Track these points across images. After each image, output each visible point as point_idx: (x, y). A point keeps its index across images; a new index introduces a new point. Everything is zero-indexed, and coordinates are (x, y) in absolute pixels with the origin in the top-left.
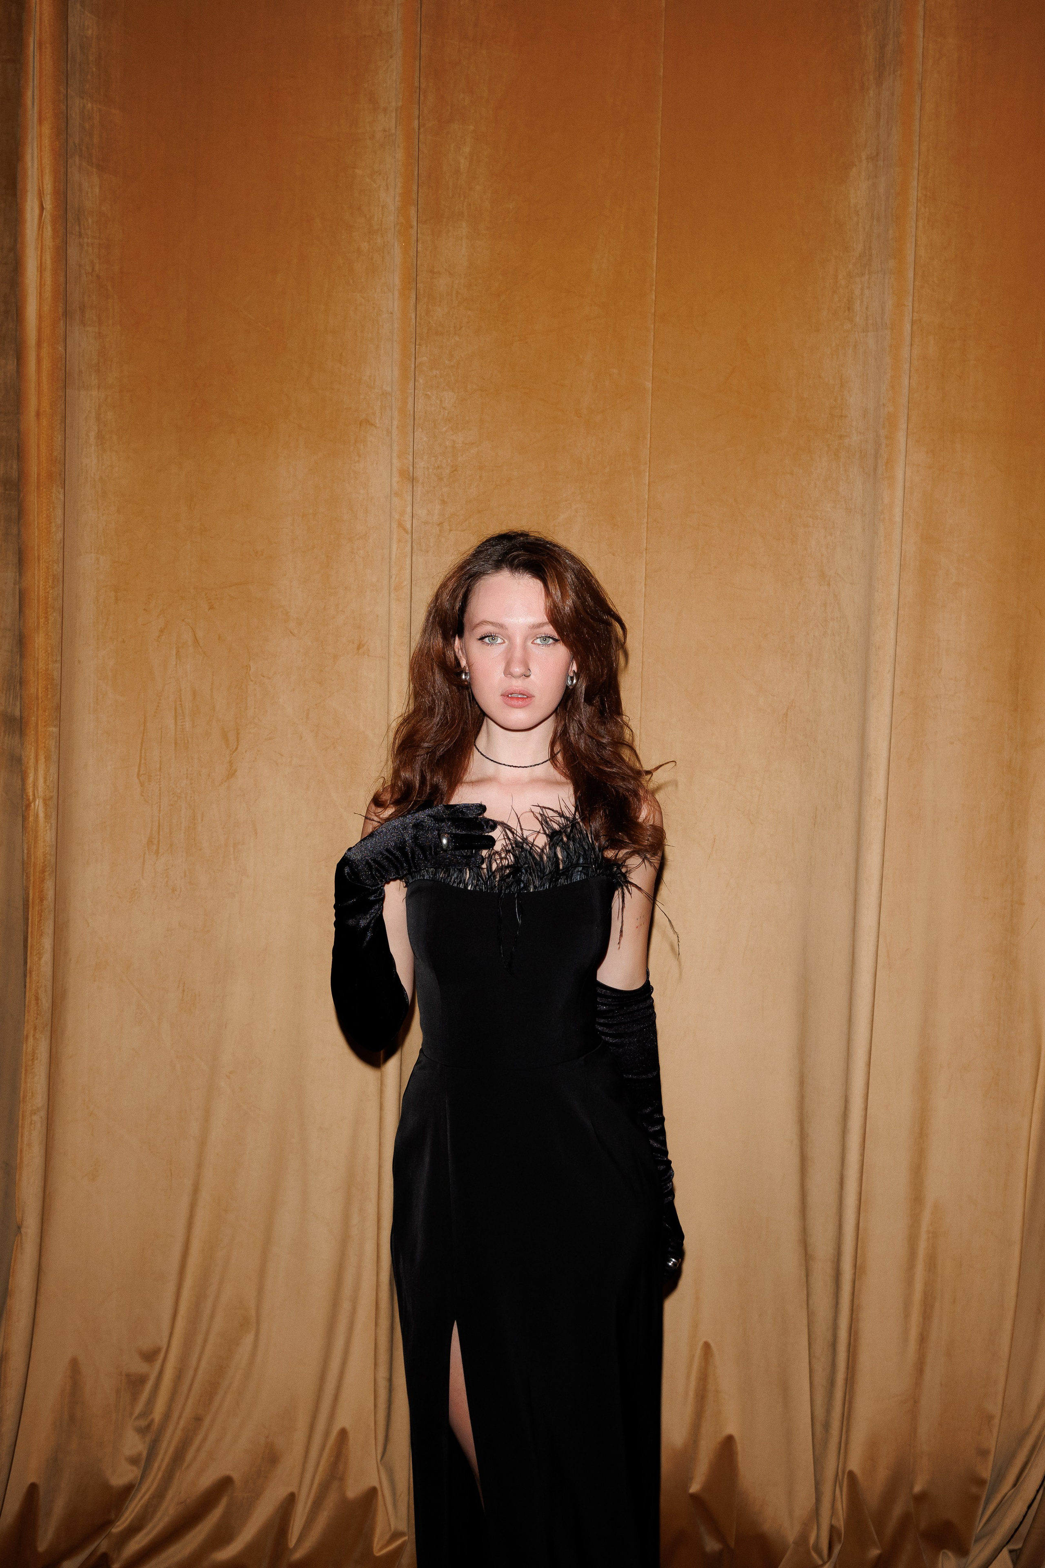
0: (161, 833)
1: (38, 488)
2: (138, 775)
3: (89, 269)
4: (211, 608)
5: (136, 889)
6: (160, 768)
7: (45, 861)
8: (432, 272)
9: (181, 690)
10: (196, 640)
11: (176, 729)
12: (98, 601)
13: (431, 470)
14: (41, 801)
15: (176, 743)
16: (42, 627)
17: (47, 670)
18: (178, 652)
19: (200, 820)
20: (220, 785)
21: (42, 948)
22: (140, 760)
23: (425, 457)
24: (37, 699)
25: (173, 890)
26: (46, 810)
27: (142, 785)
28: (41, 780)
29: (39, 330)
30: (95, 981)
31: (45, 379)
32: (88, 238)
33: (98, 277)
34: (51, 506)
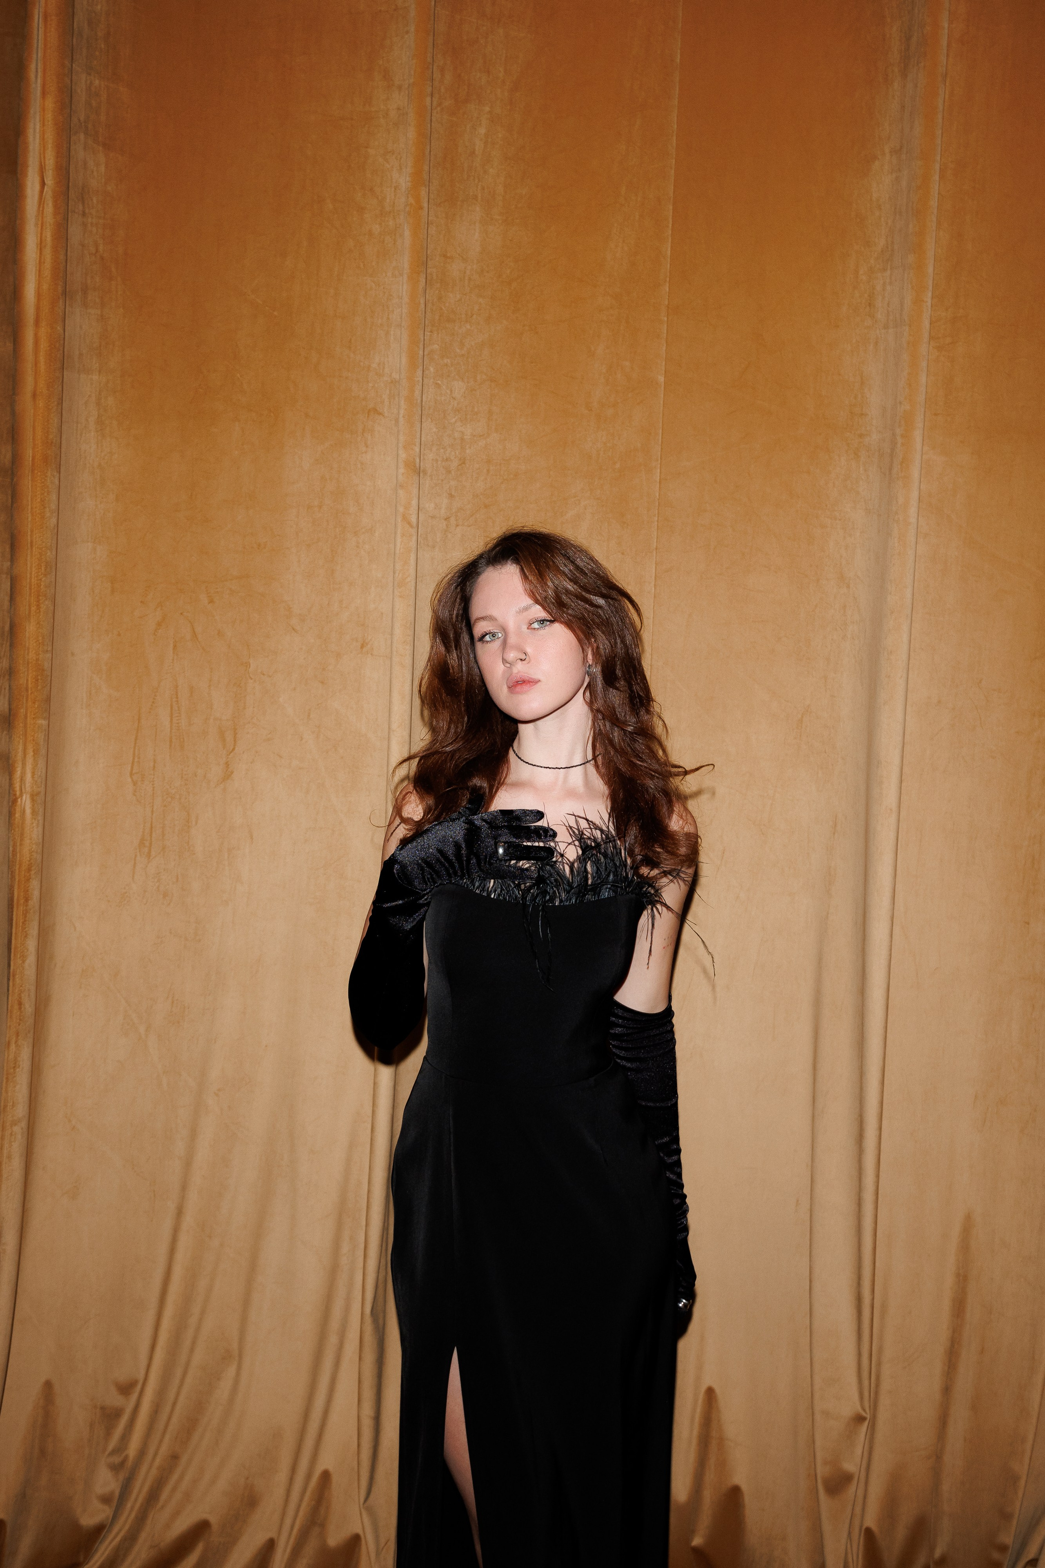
0: (154, 835)
1: (33, 471)
2: (131, 774)
3: (93, 250)
4: (211, 601)
5: (126, 893)
6: (154, 767)
7: (30, 859)
8: (445, 256)
9: (177, 687)
10: (194, 634)
11: (171, 729)
12: (93, 592)
13: (439, 462)
14: (28, 796)
15: (171, 741)
16: (33, 615)
17: (37, 660)
18: (175, 647)
19: (194, 823)
20: (215, 787)
21: (26, 950)
22: (134, 759)
23: (434, 449)
24: (27, 690)
25: (165, 895)
26: (33, 806)
27: (135, 783)
28: (29, 776)
29: (38, 308)
30: (80, 988)
31: (42, 359)
32: (92, 218)
33: (102, 258)
34: (46, 490)
